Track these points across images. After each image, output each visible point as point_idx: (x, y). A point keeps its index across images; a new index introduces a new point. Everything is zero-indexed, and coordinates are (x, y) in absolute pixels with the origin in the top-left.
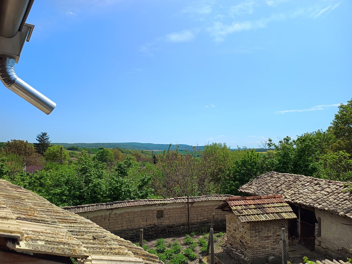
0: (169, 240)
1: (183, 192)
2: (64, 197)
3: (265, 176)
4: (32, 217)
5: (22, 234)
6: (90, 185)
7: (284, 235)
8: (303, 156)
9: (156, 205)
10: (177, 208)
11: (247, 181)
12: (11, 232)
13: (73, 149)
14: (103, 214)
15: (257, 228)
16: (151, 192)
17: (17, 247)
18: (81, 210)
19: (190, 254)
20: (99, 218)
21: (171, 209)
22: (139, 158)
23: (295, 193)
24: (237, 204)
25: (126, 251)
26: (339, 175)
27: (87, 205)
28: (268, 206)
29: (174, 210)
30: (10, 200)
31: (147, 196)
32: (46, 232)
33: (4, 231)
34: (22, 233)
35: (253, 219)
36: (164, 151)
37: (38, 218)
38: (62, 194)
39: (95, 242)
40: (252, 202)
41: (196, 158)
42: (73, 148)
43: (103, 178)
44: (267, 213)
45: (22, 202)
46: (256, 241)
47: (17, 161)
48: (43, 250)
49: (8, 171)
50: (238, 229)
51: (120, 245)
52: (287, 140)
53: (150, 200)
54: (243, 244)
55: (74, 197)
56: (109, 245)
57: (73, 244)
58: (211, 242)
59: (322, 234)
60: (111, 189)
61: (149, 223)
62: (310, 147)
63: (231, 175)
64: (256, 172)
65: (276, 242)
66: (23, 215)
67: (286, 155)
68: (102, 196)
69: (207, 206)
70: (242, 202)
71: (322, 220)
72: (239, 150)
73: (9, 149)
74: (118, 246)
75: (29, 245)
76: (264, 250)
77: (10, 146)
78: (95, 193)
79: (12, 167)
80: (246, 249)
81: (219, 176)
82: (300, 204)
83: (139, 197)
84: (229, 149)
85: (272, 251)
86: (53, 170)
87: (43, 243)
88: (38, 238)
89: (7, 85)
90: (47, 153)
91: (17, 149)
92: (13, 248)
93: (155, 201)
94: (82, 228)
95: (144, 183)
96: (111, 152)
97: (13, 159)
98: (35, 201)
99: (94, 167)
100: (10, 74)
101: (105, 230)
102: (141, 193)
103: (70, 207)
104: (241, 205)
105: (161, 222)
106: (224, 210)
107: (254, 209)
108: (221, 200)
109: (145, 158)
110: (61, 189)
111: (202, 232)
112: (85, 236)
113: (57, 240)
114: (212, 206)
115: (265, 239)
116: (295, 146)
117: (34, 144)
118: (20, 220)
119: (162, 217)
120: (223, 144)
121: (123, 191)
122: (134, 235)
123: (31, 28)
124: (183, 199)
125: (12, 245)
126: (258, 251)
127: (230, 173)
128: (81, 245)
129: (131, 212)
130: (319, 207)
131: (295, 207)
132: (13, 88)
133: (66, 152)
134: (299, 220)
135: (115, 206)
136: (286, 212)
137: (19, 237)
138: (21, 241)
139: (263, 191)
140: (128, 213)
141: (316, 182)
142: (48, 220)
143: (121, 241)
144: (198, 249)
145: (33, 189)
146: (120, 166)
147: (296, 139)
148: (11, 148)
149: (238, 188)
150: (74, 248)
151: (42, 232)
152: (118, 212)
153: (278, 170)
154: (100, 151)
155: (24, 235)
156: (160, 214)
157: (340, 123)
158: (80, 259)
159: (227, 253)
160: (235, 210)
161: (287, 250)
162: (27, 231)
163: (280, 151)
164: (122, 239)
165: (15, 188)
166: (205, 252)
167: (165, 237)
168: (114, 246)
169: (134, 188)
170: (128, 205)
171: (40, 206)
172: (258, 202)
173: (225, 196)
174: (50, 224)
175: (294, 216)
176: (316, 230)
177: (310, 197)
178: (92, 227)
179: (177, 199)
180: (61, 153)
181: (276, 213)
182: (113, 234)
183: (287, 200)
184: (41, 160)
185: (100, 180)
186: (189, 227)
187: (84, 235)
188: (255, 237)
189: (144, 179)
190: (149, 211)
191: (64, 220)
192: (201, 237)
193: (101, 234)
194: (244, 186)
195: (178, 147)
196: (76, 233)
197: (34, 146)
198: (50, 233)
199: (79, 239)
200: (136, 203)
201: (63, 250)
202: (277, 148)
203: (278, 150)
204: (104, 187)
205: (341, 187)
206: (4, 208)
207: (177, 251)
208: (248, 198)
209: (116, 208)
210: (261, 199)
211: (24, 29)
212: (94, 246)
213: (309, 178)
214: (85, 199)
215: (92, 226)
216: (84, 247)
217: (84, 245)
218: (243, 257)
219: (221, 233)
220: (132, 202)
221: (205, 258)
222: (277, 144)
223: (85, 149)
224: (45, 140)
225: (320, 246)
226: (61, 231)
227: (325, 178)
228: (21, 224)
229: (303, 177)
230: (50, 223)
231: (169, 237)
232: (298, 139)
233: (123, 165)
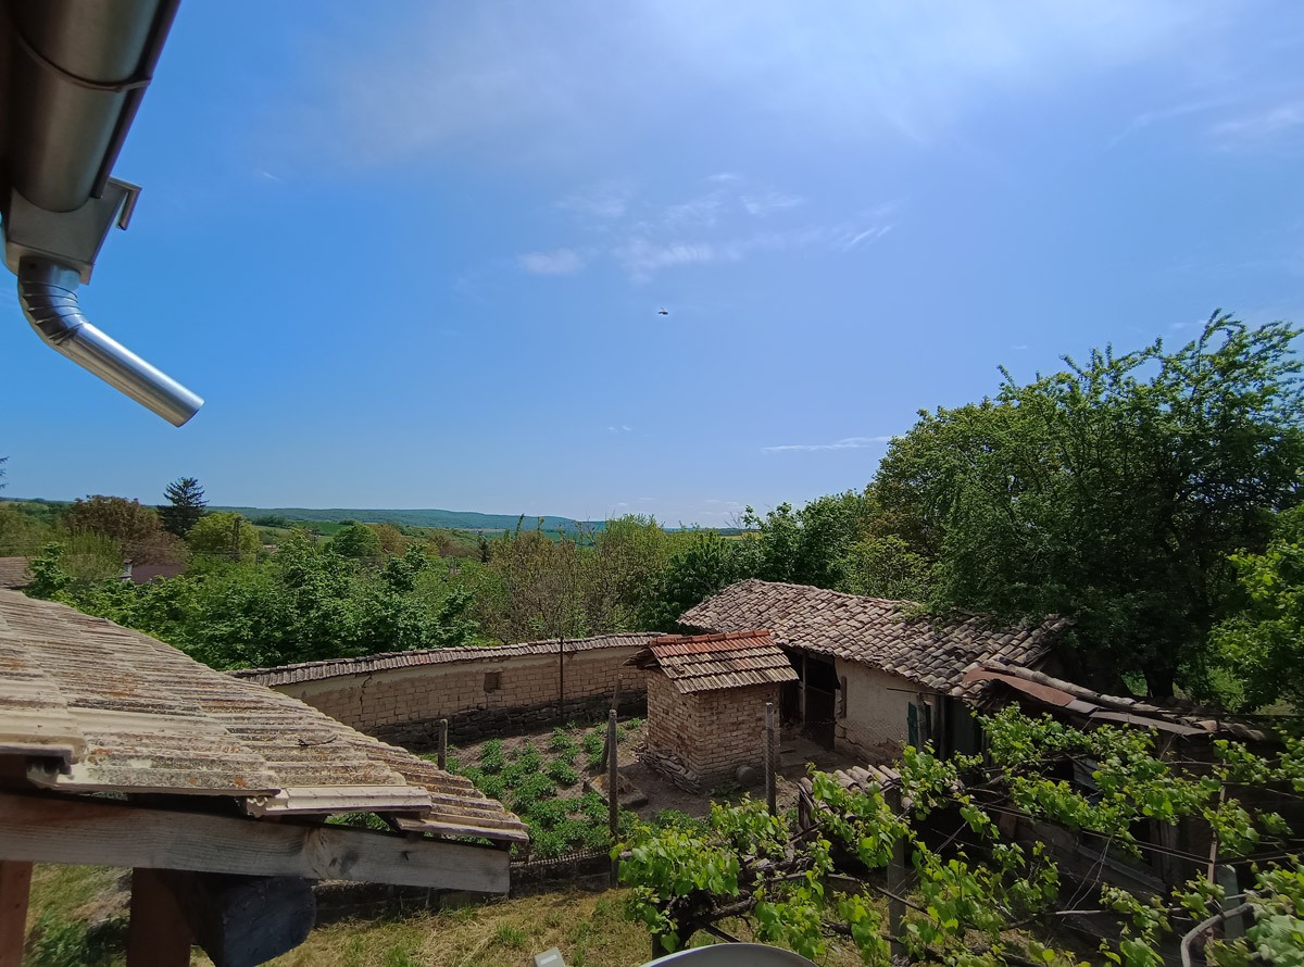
0: (513, 743)
1: (552, 628)
2: (240, 647)
3: (735, 590)
4: (127, 698)
5: (80, 744)
6: (313, 613)
7: (772, 718)
8: (816, 545)
9: (484, 661)
10: (534, 667)
11: (699, 601)
12: (44, 741)
13: (272, 522)
14: (346, 685)
15: (715, 704)
16: (473, 629)
17: (62, 779)
18: (286, 678)
19: (561, 773)
20: (336, 696)
21: (519, 669)
22: (444, 547)
23: (796, 626)
24: (672, 654)
25: (388, 772)
26: (886, 586)
27: (304, 665)
28: (739, 655)
29: (527, 672)
30: (62, 657)
31: (460, 640)
32: (161, 734)
33: (23, 739)
34: (81, 740)
35: (706, 684)
36: (507, 532)
37: (142, 701)
38: (235, 637)
39: (304, 754)
40: (705, 647)
41: (586, 549)
42: (270, 521)
43: (348, 597)
44: (736, 672)
45: (102, 661)
46: (711, 733)
47: (104, 553)
48: (146, 782)
49: (68, 580)
50: (674, 710)
51: (370, 758)
52: (784, 510)
53: (469, 648)
54: (684, 744)
55: (267, 644)
56: (342, 759)
57: (238, 763)
58: (613, 740)
59: (849, 712)
60: (368, 622)
61: (464, 703)
62: (831, 525)
63: (664, 588)
64: (718, 582)
65: (755, 733)
66: (98, 693)
67: (781, 543)
68: (344, 640)
69: (604, 661)
70: (684, 649)
71: (848, 682)
72: (683, 532)
73: (79, 521)
74: (366, 762)
75: (101, 772)
76: (728, 753)
77: (83, 512)
78: (326, 633)
79: (87, 567)
80: (689, 753)
81: (635, 591)
82: (806, 650)
83: (442, 643)
84: (661, 530)
85: (744, 754)
86: (212, 576)
87: (147, 765)
88: (132, 753)
89: (52, 341)
90: (196, 531)
91: (106, 520)
92: (48, 784)
93: (480, 650)
94: (272, 722)
95: (455, 608)
96: (372, 531)
97: (89, 548)
98: (144, 658)
99: (325, 568)
100: (63, 311)
101: (339, 724)
102: (448, 631)
103: (255, 671)
104: (682, 655)
105: (495, 701)
106: (642, 668)
107: (710, 662)
108: (638, 646)
109: (461, 549)
110: (232, 626)
111: (592, 720)
112: (278, 742)
113: (192, 754)
114: (619, 659)
115: (731, 728)
116: (800, 525)
117: (159, 507)
118: (84, 706)
119: (497, 688)
120: (647, 517)
121: (400, 629)
122: (425, 733)
123: (129, 194)
124: (550, 644)
125: (47, 775)
126: (716, 755)
127: (661, 584)
128: (262, 763)
129: (420, 679)
130: (843, 654)
131: (795, 655)
132: (69, 350)
133: (253, 530)
134: (803, 685)
135: (377, 665)
136: (775, 668)
137: (69, 752)
138: (75, 762)
139: (729, 623)
140: (412, 681)
141: (839, 601)
142: (173, 703)
143: (378, 748)
144: (583, 759)
145: (149, 625)
146: (393, 567)
147: (803, 509)
148: (86, 518)
149: (677, 617)
150: (237, 773)
151: (147, 737)
152: (386, 679)
153: (764, 575)
154: (345, 528)
155: (85, 747)
156: (493, 682)
157: (891, 477)
158: (255, 800)
159: (648, 764)
160: (669, 666)
161: (777, 751)
162: (103, 734)
163: (769, 535)
164: (384, 745)
165: (88, 623)
166: (598, 764)
167: (503, 736)
168: (355, 763)
169: (428, 620)
170: (411, 661)
171: (159, 670)
172: (717, 646)
173: (648, 636)
174: (179, 714)
175: (792, 675)
176: (837, 706)
177: (827, 634)
178: (301, 718)
179: (535, 645)
180: (236, 534)
181: (756, 670)
182: (359, 734)
183: (780, 642)
184: (180, 550)
185: (340, 602)
186: (562, 709)
187: (274, 738)
188: (710, 725)
189: (455, 599)
190: (466, 674)
191: (222, 704)
192: (590, 731)
193: (323, 733)
194: (691, 613)
195: (543, 521)
196: (254, 735)
197: (159, 514)
198: (173, 738)
199: (260, 748)
200: (434, 658)
201: (206, 778)
202: (764, 529)
203: (765, 532)
204: (350, 620)
205: (888, 610)
206: (35, 676)
207: (532, 769)
208: (696, 638)
209: (381, 671)
210: (724, 639)
211: (107, 194)
212: (300, 764)
213: (826, 593)
214: (299, 651)
215: (301, 715)
216: (271, 768)
217: (269, 763)
218: (683, 771)
219: (636, 721)
220: (422, 654)
221: (598, 778)
222: (764, 519)
223: (305, 524)
224: (190, 497)
225: (844, 737)
226: (209, 730)
227: (858, 593)
228: (80, 718)
229: (814, 591)
230: (179, 712)
231: (513, 735)
232: (808, 508)
233: (402, 564)
